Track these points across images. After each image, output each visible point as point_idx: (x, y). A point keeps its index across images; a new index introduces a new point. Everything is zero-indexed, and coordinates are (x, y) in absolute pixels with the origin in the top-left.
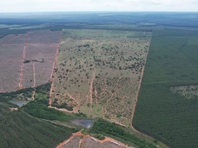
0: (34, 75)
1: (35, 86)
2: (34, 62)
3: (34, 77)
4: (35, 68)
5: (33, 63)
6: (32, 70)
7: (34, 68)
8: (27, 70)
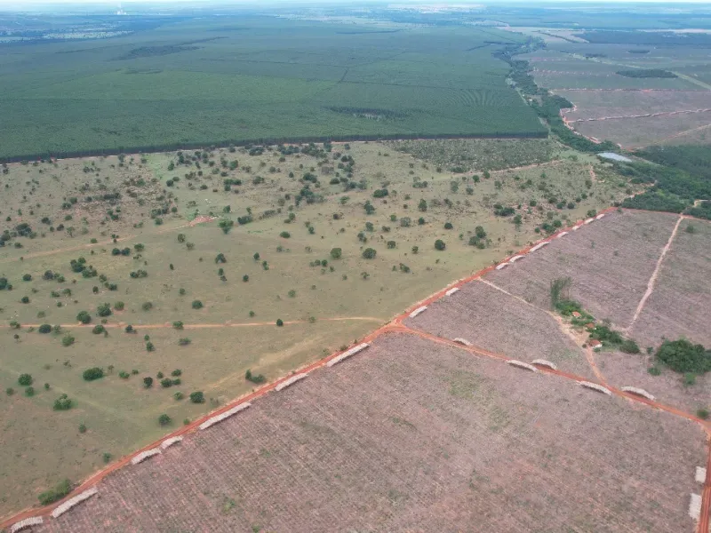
0: (665, 249)
1: (682, 217)
2: (626, 333)
3: (670, 240)
4: (647, 280)
5: (638, 327)
6: (665, 278)
7: (651, 284)
8: (698, 290)
